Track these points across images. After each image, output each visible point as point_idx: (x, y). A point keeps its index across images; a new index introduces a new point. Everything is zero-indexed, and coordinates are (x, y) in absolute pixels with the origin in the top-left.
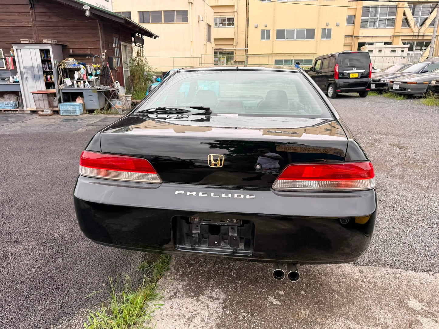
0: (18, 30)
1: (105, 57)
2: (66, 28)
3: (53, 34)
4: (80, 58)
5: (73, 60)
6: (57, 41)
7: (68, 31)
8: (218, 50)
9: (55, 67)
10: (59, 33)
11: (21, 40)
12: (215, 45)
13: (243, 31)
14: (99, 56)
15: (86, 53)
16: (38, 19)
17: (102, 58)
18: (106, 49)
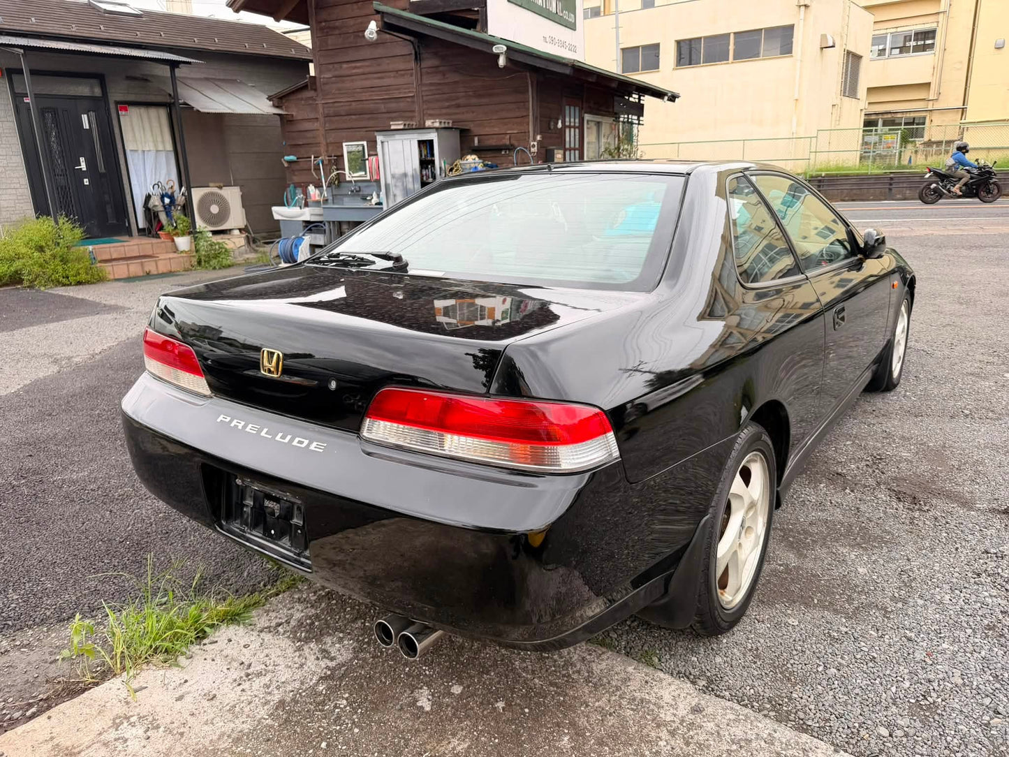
0: (393, 106)
1: (536, 151)
2: (471, 93)
3: (448, 107)
4: (490, 154)
5: (475, 159)
6: (453, 122)
7: (474, 101)
8: (880, 116)
9: (440, 175)
10: (458, 106)
11: (391, 123)
12: (869, 103)
13: (961, 62)
14: (526, 148)
15: (501, 143)
16: (426, 80)
17: (530, 153)
18: (541, 133)
